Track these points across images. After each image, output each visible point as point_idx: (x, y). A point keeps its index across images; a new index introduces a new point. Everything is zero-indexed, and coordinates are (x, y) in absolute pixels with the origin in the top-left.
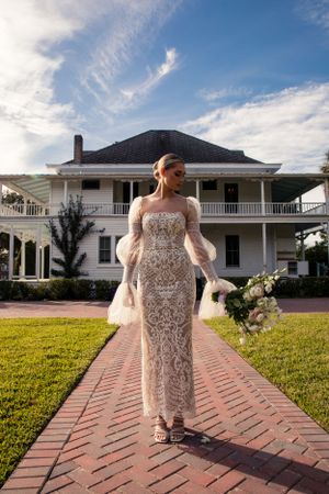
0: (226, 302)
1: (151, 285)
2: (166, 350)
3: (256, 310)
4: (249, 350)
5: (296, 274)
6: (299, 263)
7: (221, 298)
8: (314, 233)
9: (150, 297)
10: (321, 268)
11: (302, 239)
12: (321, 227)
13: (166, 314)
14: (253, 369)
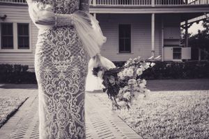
0: (103, 78)
1: (48, 60)
2: (62, 117)
3: (126, 88)
4: (137, 120)
5: (180, 58)
6: (183, 48)
7: (100, 73)
8: (198, 22)
9: (48, 70)
10: (202, 53)
11: (186, 28)
12: (204, 17)
13: (62, 85)
14: (139, 137)
